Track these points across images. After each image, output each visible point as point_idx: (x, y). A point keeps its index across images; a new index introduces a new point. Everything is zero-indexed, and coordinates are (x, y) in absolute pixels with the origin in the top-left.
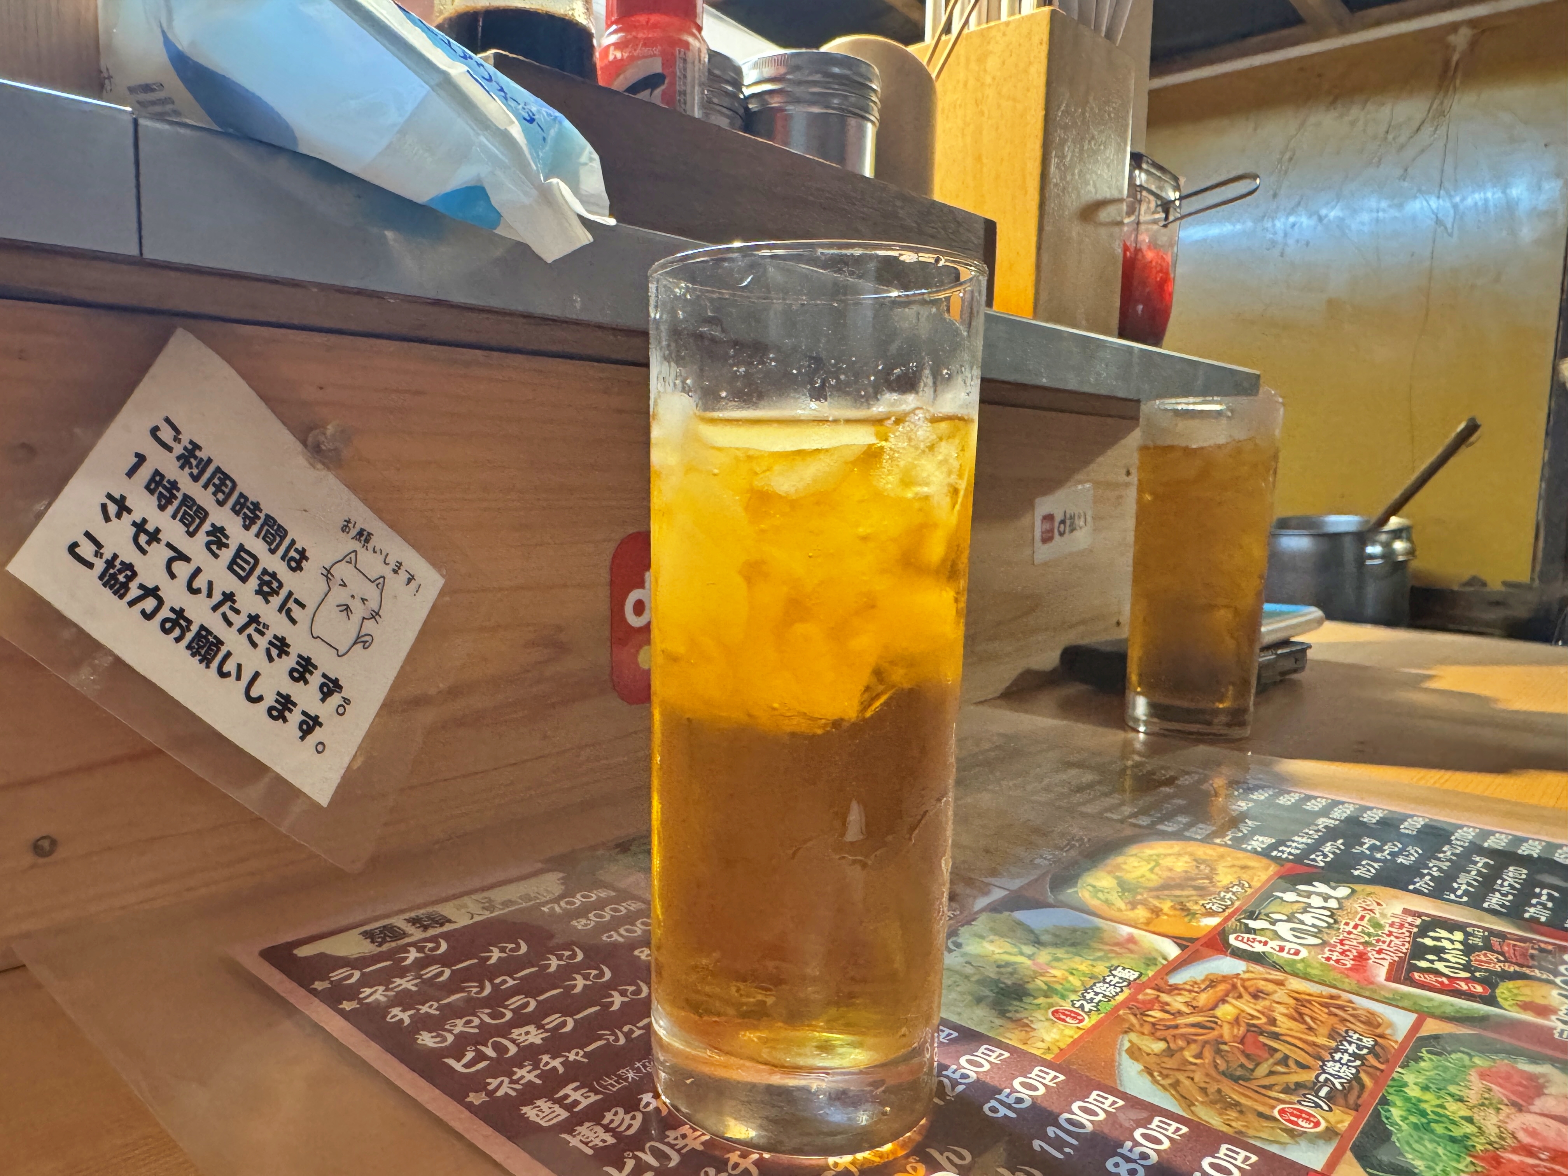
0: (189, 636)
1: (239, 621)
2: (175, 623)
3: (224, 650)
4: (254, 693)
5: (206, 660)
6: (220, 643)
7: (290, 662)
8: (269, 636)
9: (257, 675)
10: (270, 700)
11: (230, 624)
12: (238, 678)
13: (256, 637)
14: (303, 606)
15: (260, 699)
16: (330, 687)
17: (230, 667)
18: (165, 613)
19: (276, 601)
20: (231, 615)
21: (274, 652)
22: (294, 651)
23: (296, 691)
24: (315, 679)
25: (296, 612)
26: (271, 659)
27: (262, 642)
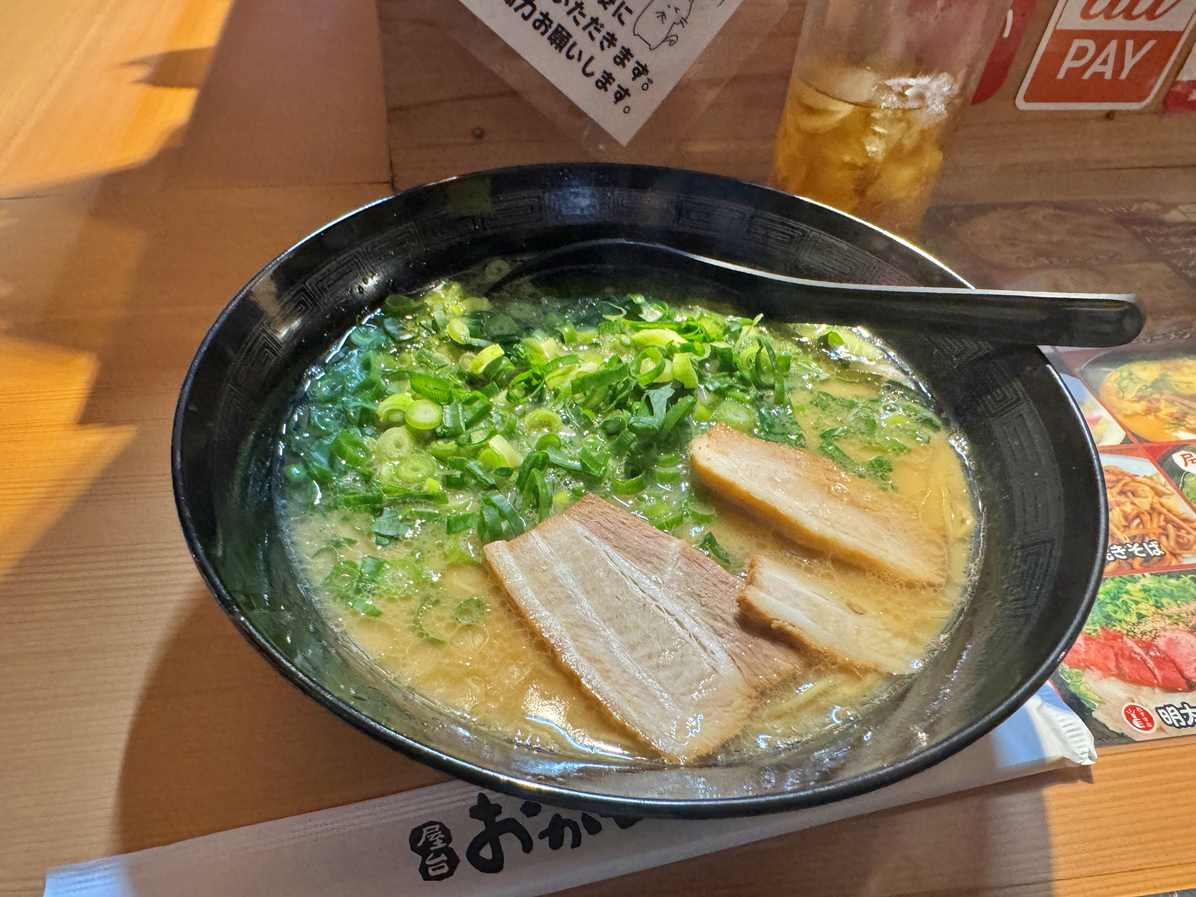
0: (550, 31)
1: (584, 22)
2: (542, 22)
3: (571, 42)
4: (588, 70)
5: (560, 47)
6: (569, 36)
7: (615, 51)
8: (604, 32)
9: (591, 59)
10: (598, 75)
11: (577, 23)
12: (579, 59)
13: (595, 33)
14: (630, 11)
15: (592, 74)
16: (641, 70)
17: (575, 52)
18: (537, 15)
19: (612, 8)
20: (579, 18)
21: (606, 44)
22: (619, 44)
23: (616, 71)
24: (631, 65)
25: (625, 16)
26: (602, 48)
27: (598, 37)
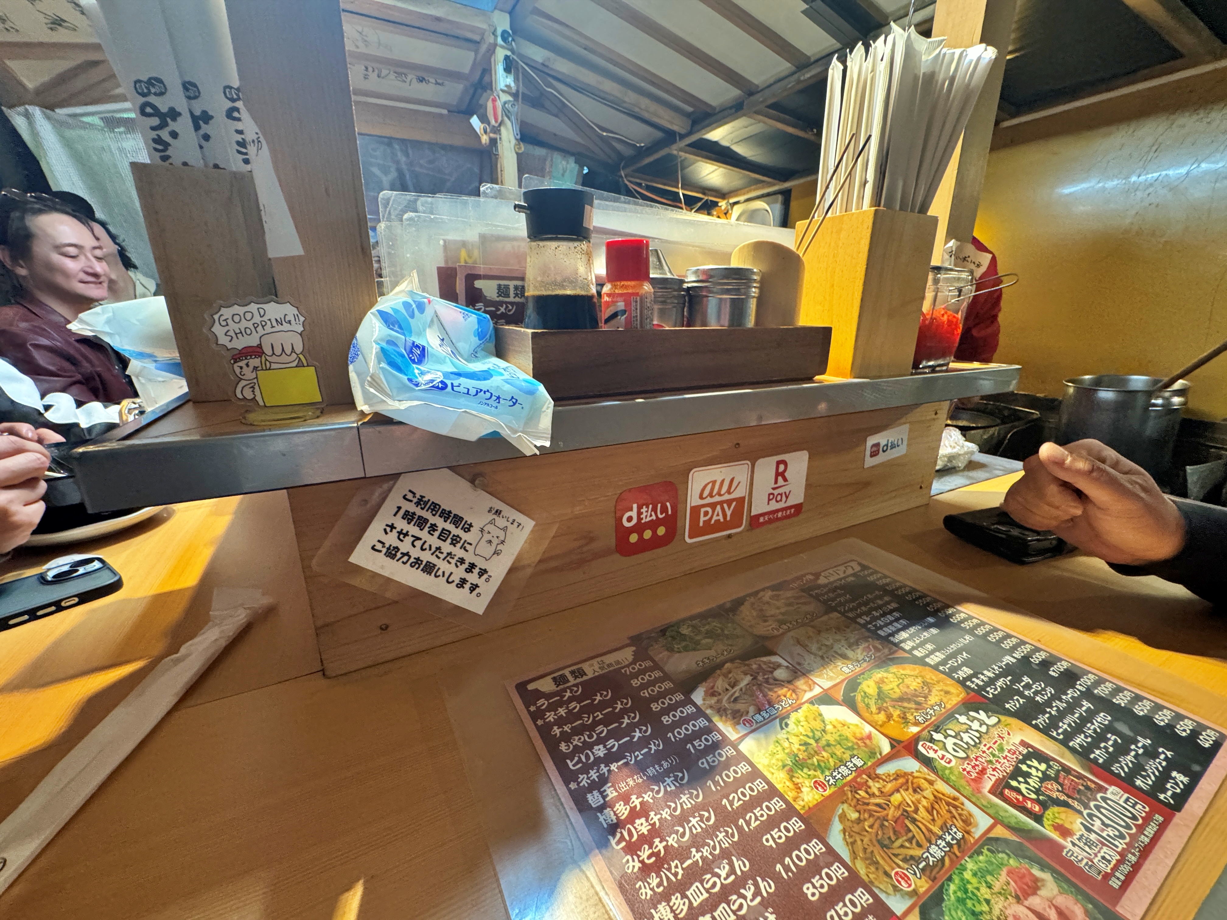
0: (422, 566)
1: (442, 556)
2: (416, 563)
3: (437, 568)
4: (450, 580)
5: (430, 573)
6: (435, 565)
7: (466, 566)
8: (456, 558)
9: (451, 573)
10: (457, 581)
11: (439, 558)
12: (443, 576)
13: (451, 560)
14: (471, 544)
15: (453, 581)
16: (483, 572)
17: (440, 573)
18: (412, 560)
19: (459, 545)
20: (440, 555)
21: (459, 564)
22: (467, 562)
23: (468, 576)
24: (476, 571)
25: (468, 547)
26: (457, 566)
27: (453, 561)
